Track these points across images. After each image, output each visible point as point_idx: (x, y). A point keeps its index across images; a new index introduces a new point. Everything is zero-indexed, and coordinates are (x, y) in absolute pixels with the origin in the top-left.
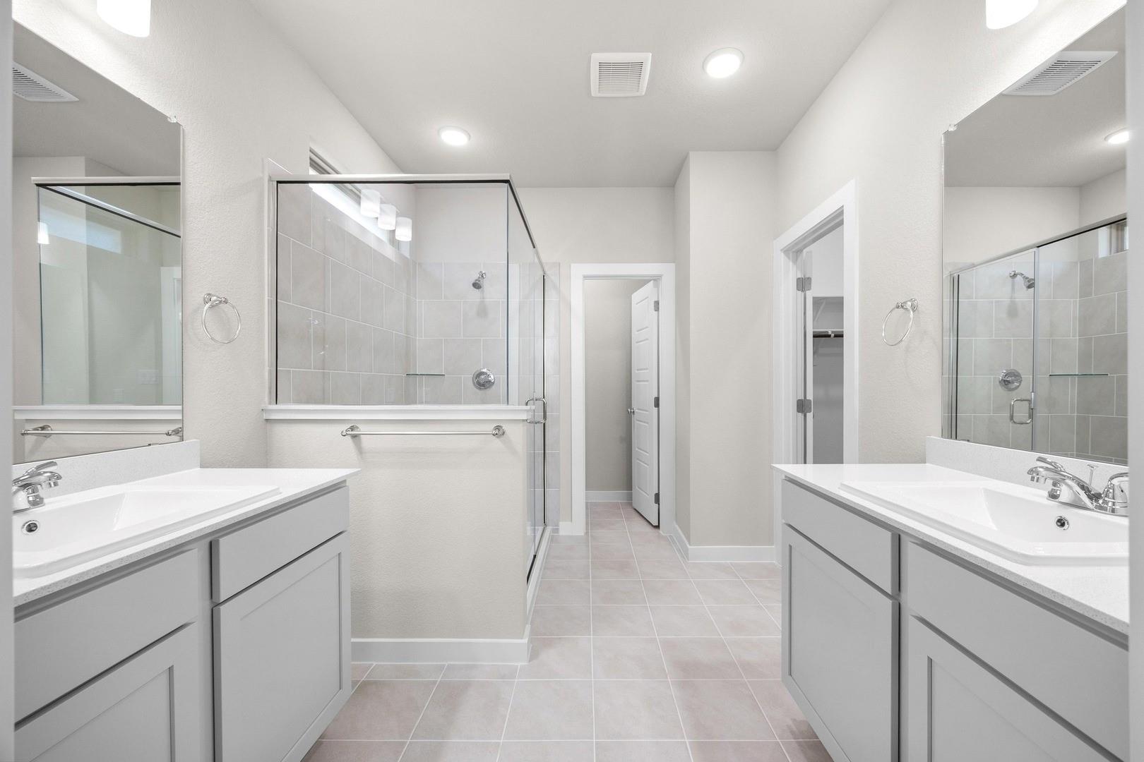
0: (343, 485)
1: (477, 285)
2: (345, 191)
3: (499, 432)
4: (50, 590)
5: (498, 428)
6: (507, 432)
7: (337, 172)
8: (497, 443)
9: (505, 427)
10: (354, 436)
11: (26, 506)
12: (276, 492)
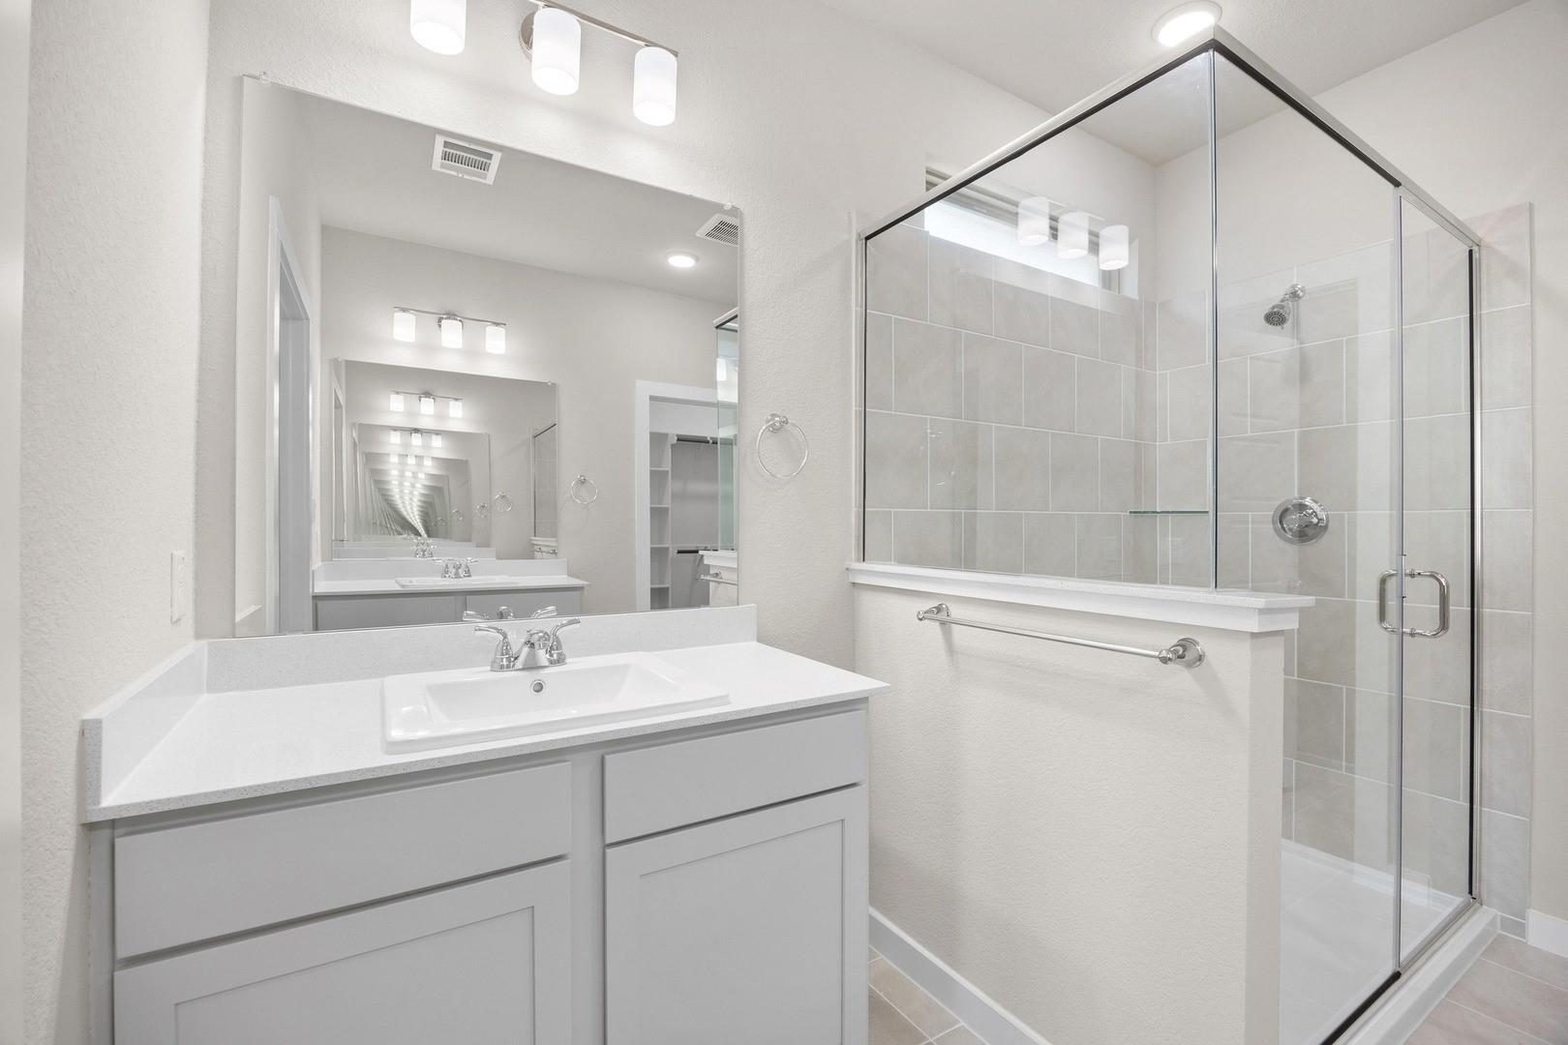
0: (862, 706)
1: (1275, 318)
2: (970, 204)
3: (1184, 653)
4: (375, 773)
5: (1185, 644)
6: (1210, 657)
7: (945, 179)
8: (1179, 676)
9: (1204, 645)
10: (943, 623)
11: (547, 663)
12: (723, 700)
